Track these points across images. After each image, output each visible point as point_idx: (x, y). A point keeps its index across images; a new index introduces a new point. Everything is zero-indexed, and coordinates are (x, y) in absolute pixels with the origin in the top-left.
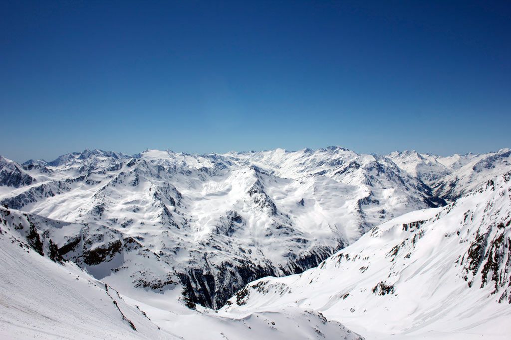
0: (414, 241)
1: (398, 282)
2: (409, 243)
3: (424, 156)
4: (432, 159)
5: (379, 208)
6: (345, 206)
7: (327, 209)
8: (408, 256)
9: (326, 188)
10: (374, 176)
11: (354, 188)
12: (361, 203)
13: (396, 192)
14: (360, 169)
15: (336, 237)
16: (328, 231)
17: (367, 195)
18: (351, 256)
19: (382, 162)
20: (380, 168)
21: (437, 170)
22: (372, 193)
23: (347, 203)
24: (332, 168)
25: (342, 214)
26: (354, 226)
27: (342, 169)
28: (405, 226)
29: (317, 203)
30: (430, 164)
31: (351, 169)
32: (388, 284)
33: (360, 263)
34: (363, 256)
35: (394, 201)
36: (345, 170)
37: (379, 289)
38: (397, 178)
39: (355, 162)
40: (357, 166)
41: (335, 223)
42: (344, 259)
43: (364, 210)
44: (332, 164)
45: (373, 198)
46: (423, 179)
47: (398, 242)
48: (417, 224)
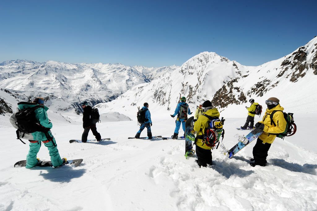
0: (141, 92)
1: (137, 102)
3: (144, 67)
4: (146, 68)
5: (132, 82)
6: (122, 82)
7: (117, 82)
8: (139, 96)
9: (116, 76)
10: (130, 73)
11: (125, 76)
12: (127, 81)
13: (136, 78)
14: (126, 71)
15: (120, 90)
16: (118, 89)
17: (128, 78)
18: (125, 96)
19: (132, 69)
20: (132, 70)
21: (147, 71)
22: (130, 78)
23: (123, 81)
24: (118, 70)
25: (122, 84)
26: (125, 87)
27: (121, 70)
28: (139, 88)
29: (114, 81)
30: (146, 70)
31: (124, 70)
32: (134, 103)
33: (127, 98)
34: (128, 96)
35: (136, 80)
36: (122, 71)
37: (132, 104)
38: (137, 74)
39: (125, 68)
40: (125, 70)
41: (119, 86)
42: (123, 97)
43: (128, 83)
44: (118, 69)
45: (130, 79)
46: (144, 74)
47: (137, 92)
48: (142, 87)
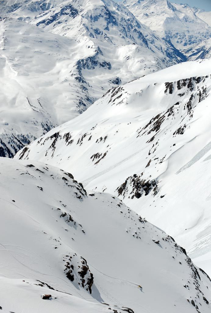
0: (189, 106)
2: (181, 111)
3: (177, 7)
4: (189, 13)
6: (55, 70)
7: (26, 74)
9: (24, 40)
10: (101, 29)
11: (71, 42)
12: (81, 65)
13: (138, 50)
14: (78, 18)
15: (40, 120)
17: (91, 53)
20: (110, 17)
22: (99, 51)
23: (58, 65)
24: (32, 16)
25: (50, 83)
26: (69, 102)
27: (48, 16)
28: (169, 87)
29: (8, 63)
30: (186, 19)
35: (135, 64)
36: (54, 18)
38: (136, 35)
39: (70, 7)
40: (74, 13)
41: (37, 97)
43: (86, 78)
44: (33, 9)
45: (101, 59)
47: (162, 110)
